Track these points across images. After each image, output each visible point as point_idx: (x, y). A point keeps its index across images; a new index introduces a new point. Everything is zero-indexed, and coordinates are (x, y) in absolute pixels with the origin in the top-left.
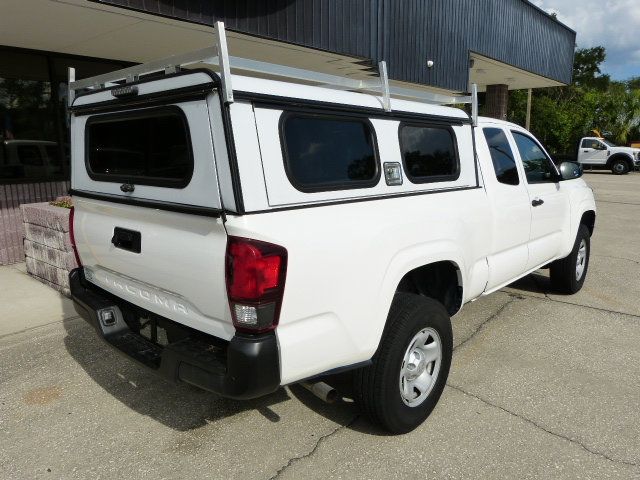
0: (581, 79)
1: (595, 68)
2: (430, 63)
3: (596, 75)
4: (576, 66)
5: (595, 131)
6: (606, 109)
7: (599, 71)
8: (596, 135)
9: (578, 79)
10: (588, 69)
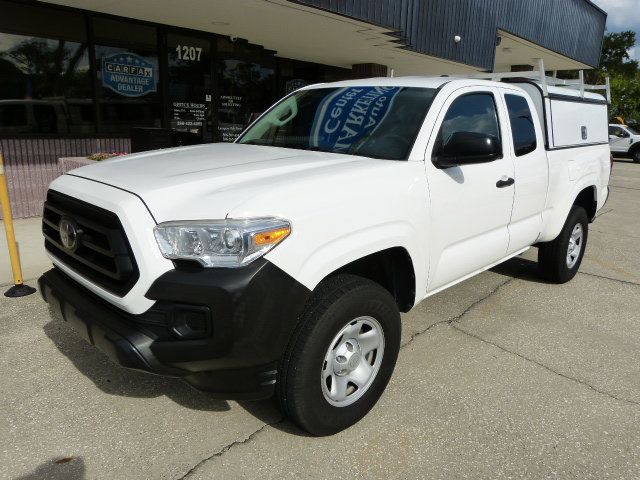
0: (609, 65)
1: (623, 53)
2: (458, 38)
3: (625, 60)
4: (605, 51)
5: (619, 118)
6: (632, 96)
7: (628, 57)
8: (619, 123)
9: (605, 64)
10: (616, 54)
